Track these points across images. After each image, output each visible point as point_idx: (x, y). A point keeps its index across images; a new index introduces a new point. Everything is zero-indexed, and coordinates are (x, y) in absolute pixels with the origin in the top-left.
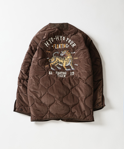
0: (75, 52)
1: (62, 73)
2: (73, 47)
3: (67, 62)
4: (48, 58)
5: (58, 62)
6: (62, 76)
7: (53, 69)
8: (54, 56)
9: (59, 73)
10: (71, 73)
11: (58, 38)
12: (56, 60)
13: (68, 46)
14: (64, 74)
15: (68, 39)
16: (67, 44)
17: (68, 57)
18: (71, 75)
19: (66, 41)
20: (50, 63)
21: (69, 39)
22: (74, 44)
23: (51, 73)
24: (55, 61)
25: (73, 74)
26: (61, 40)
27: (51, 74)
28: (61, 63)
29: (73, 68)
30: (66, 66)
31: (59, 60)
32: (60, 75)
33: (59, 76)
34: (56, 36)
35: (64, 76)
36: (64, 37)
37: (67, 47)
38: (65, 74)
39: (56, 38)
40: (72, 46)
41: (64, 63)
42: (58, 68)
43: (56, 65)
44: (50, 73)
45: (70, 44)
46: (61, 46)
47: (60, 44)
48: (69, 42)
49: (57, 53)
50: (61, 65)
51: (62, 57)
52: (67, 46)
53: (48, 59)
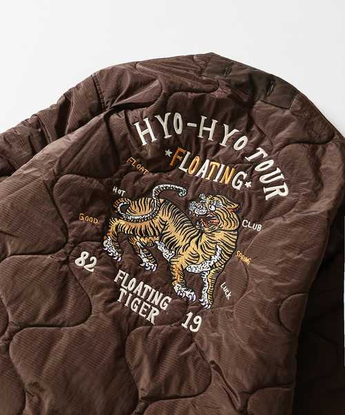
0: (259, 227)
1: (149, 293)
2: (267, 197)
3: (201, 253)
4: (121, 192)
5: (161, 235)
6: (142, 308)
7: (113, 251)
8: (158, 197)
9: (130, 286)
10: (190, 315)
11: (212, 130)
12: (156, 221)
13: (248, 185)
14: (156, 301)
15: (261, 151)
16: (245, 175)
17: (219, 236)
18: (185, 325)
19: (249, 159)
20: (119, 216)
21: (265, 155)
22: (285, 186)
23: (88, 262)
24: (147, 223)
25: (195, 326)
26: (223, 144)
27: (87, 267)
28: (171, 244)
29: (206, 298)
30: (184, 270)
31: (171, 228)
32: (135, 296)
33: (125, 297)
34: (204, 118)
35: (147, 313)
36: (244, 138)
37: (238, 188)
38: (158, 307)
39: (202, 128)
40: (266, 190)
41: (185, 249)
42: (145, 260)
43: (139, 241)
44: (80, 261)
45: (262, 179)
46: (210, 168)
47: (207, 161)
48: (258, 169)
49: (179, 191)
50: (167, 254)
51: (194, 221)
52: (240, 182)
53: (119, 197)
